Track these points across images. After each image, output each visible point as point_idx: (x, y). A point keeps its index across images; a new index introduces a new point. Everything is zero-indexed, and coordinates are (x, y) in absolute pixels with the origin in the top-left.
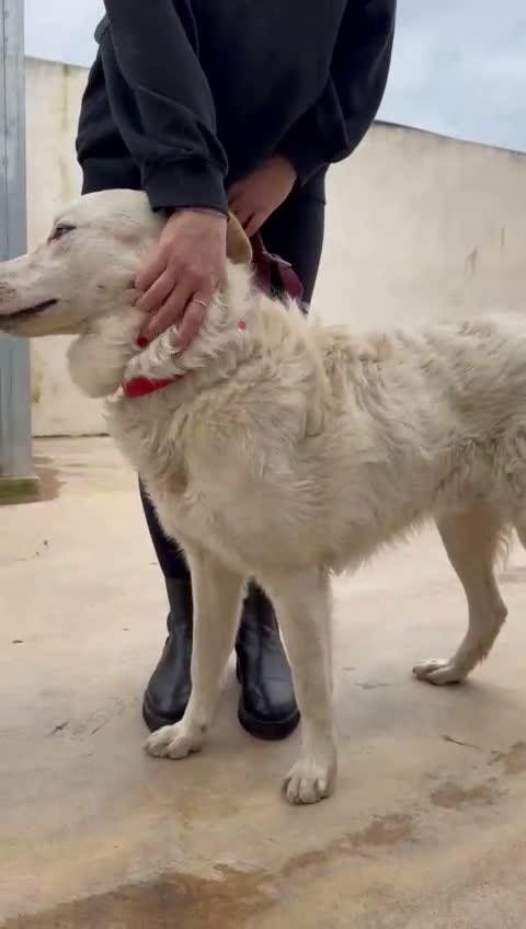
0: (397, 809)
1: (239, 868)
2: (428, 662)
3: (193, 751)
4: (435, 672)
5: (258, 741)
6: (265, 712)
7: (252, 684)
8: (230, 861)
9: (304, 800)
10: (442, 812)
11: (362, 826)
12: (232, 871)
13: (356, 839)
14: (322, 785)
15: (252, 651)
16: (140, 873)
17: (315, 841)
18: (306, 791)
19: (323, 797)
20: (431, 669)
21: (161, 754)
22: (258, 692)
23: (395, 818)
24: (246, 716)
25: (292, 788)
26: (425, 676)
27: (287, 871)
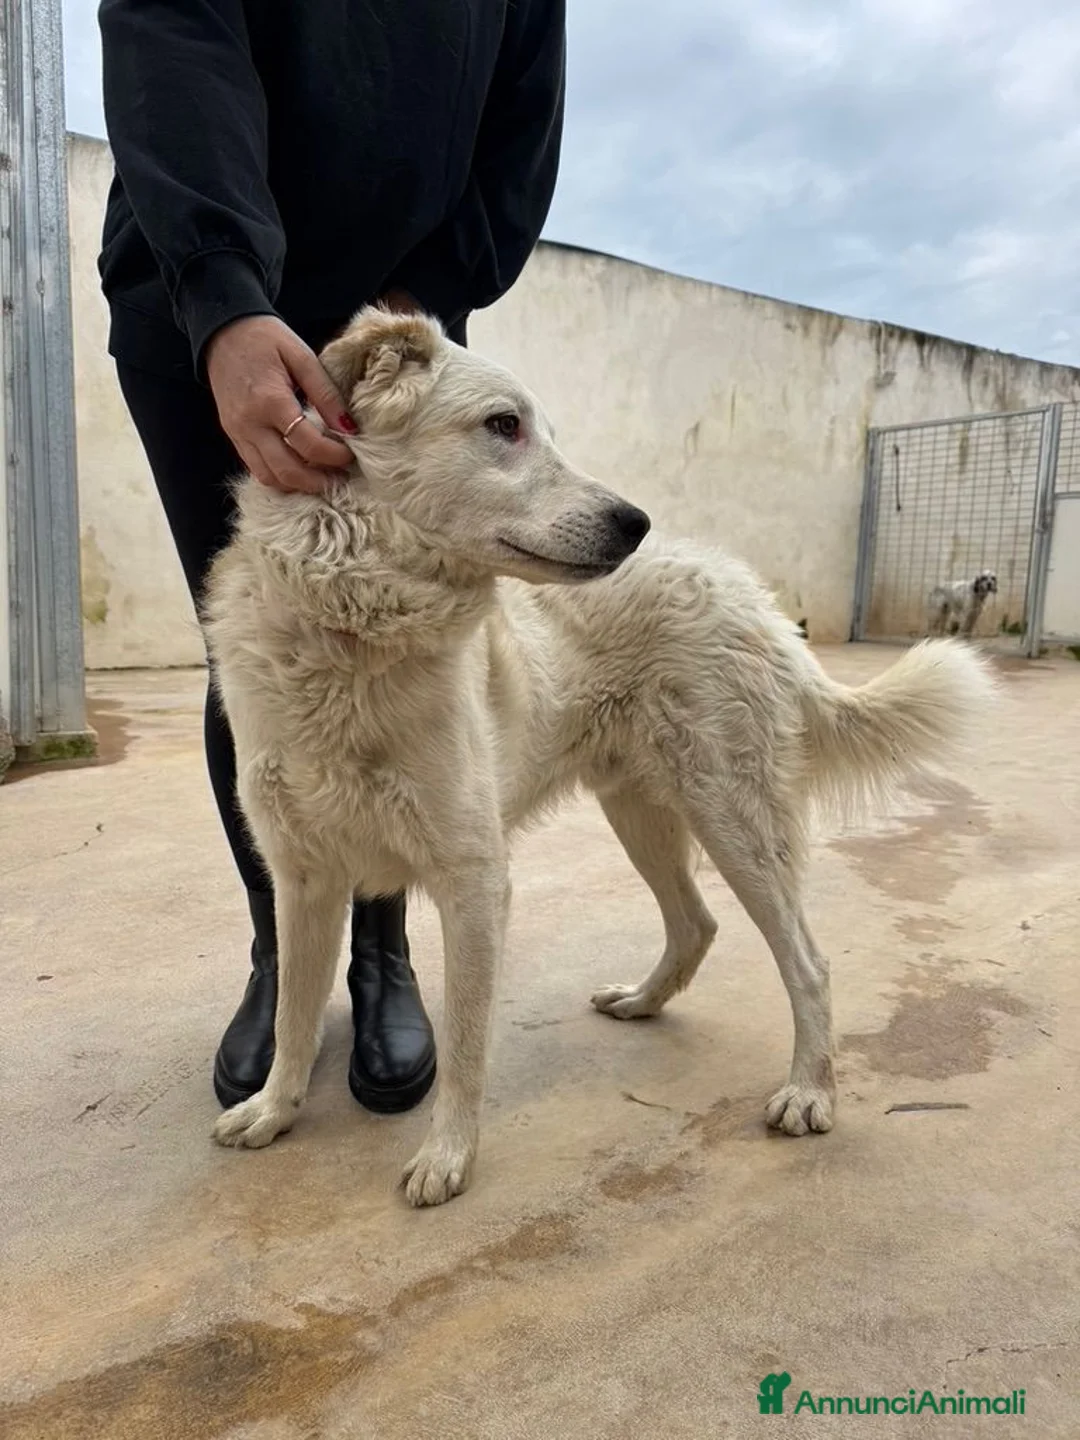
0: (554, 1206)
1: (331, 1308)
2: (611, 989)
3: (282, 1134)
4: (618, 1002)
5: (374, 1116)
6: (383, 1075)
7: (367, 1036)
8: (317, 1297)
9: (430, 1201)
10: (614, 1206)
11: (507, 1231)
12: (320, 1313)
13: (494, 1254)
14: (456, 1177)
15: (371, 990)
16: (188, 1325)
17: (439, 1261)
18: (433, 1186)
19: (453, 1193)
20: (615, 997)
21: (237, 1142)
22: (375, 1046)
23: (551, 1219)
24: (360, 1082)
25: (413, 1185)
26: (607, 1009)
27: (396, 1309)
